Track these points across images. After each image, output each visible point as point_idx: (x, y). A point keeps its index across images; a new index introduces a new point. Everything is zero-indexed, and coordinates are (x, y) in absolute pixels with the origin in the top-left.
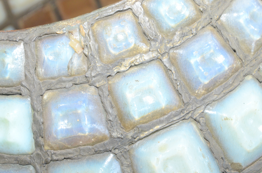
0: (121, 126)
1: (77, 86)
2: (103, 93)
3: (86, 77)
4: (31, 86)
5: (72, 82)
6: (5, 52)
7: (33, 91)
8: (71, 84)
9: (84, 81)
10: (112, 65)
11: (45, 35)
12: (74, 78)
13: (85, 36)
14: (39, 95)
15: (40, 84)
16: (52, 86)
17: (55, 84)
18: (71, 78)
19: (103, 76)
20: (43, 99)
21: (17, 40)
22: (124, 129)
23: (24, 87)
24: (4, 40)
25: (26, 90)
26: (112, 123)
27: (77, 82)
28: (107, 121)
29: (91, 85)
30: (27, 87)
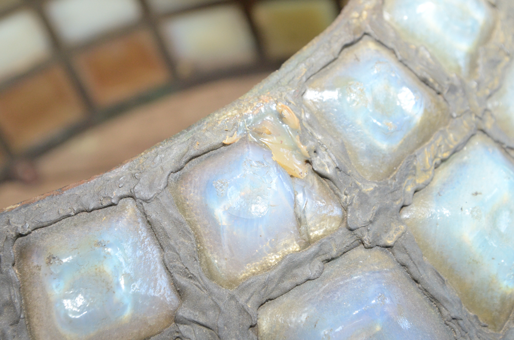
0: (480, 323)
1: (336, 264)
2: (409, 255)
3: (351, 230)
4: (211, 313)
5: (318, 258)
6: (99, 244)
7: (221, 326)
8: (318, 263)
9: (348, 244)
10: (394, 178)
11: (190, 162)
12: (322, 245)
13: (300, 129)
14: (246, 328)
15: (232, 297)
16: (270, 288)
17: (276, 280)
18: (313, 249)
19: (389, 213)
20: (261, 334)
21: (113, 201)
22: (489, 326)
23: (188, 325)
24: (69, 216)
25: (198, 329)
26: (461, 322)
27: (334, 253)
28: (448, 323)
29: (372, 248)
30: (201, 320)
